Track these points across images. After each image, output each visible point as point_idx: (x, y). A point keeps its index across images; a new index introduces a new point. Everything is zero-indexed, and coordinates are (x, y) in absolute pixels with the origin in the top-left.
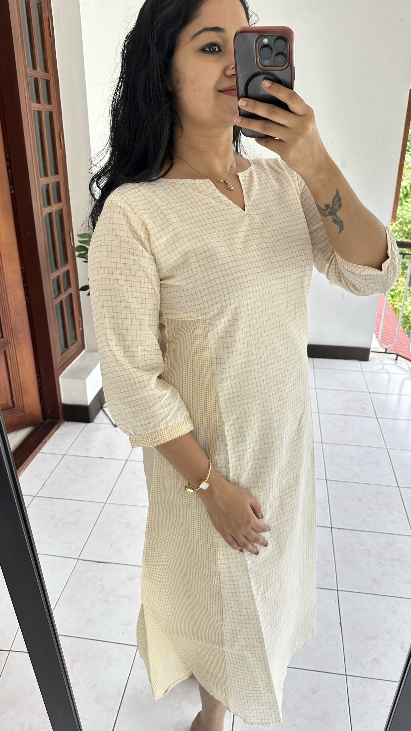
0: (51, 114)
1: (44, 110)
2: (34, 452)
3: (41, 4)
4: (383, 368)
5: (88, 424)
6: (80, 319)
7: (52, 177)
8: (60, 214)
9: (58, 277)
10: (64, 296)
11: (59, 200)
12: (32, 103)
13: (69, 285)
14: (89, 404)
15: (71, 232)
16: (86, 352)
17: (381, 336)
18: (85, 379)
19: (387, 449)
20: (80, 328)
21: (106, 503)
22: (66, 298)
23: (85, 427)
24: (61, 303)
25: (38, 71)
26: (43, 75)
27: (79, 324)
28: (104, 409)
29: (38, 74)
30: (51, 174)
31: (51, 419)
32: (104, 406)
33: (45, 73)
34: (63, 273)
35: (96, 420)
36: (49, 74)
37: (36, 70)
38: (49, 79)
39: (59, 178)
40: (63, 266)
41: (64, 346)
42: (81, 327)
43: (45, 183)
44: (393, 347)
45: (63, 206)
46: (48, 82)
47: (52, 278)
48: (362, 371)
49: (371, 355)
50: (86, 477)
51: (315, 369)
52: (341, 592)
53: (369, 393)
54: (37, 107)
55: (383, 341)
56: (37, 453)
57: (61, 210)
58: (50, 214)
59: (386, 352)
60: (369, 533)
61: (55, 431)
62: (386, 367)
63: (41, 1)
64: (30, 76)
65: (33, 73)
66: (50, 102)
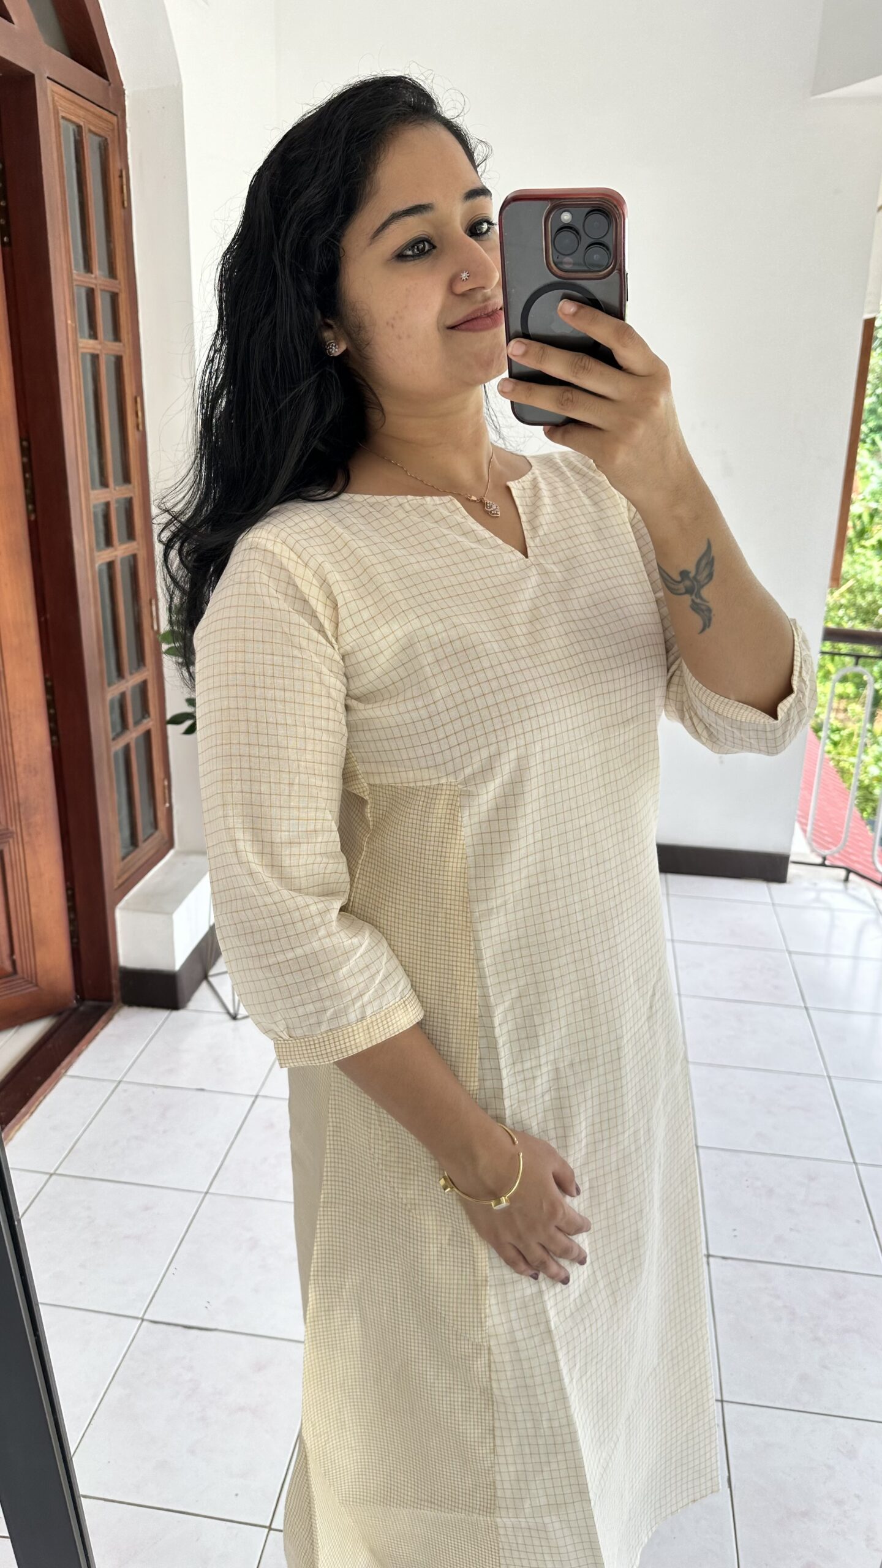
0: (119, 361)
1: (104, 352)
2: (54, 1075)
3: (107, 144)
4: (817, 899)
5: (176, 1014)
6: (166, 783)
7: (117, 488)
8: (132, 563)
9: (123, 695)
10: (133, 735)
11: (131, 535)
12: (81, 337)
13: (145, 712)
14: (177, 967)
15: (153, 602)
16: (177, 854)
17: (814, 829)
18: (172, 913)
19: (829, 1077)
20: (165, 803)
21: (207, 1193)
22: (137, 739)
23: (166, 1019)
24: (127, 749)
25: (96, 276)
26: (105, 283)
27: (164, 793)
28: (211, 979)
29: (94, 281)
30: (115, 481)
31: (94, 1000)
32: (212, 972)
33: (109, 279)
34: (134, 688)
35: (192, 1005)
36: (117, 282)
37: (92, 273)
38: (116, 290)
39: (132, 491)
40: (134, 671)
41: (128, 841)
42: (167, 800)
43: (103, 500)
44: (839, 853)
45: (138, 549)
46: (114, 298)
47: (109, 697)
48: (773, 904)
49: (792, 869)
50: (165, 1132)
51: (671, 899)
52: (730, 1405)
53: (790, 953)
54: (90, 346)
55: (817, 839)
56: (61, 1078)
57: (134, 556)
58: (110, 565)
59: (823, 865)
60: (791, 1269)
61: (102, 1029)
62: (825, 896)
63: (106, 139)
64: (77, 285)
65: (87, 280)
66: (117, 337)
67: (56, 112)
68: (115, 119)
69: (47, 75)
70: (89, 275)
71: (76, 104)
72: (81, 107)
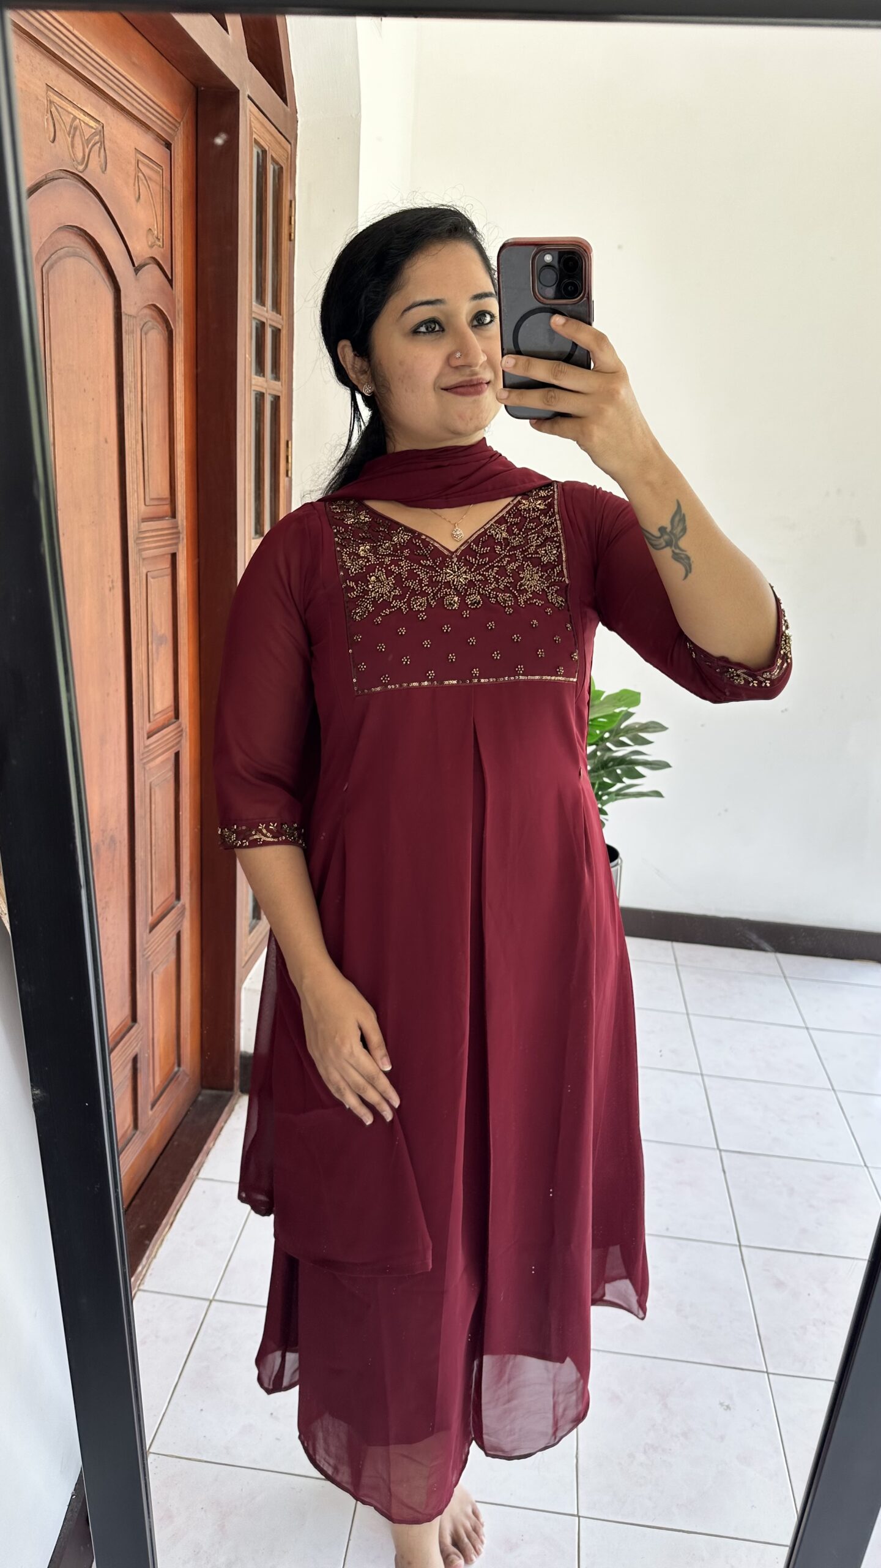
0: (276, 400)
1: (268, 390)
2: (188, 1178)
3: (282, 172)
12: (254, 373)
25: (267, 310)
26: (273, 318)
29: (266, 315)
31: (216, 1088)
33: (275, 313)
36: (280, 316)
37: (265, 306)
38: (280, 327)
46: (277, 333)
54: (259, 384)
56: (194, 1181)
61: (225, 1122)
63: (281, 168)
64: (254, 318)
65: (259, 312)
66: (277, 377)
67: (251, 135)
68: (289, 146)
69: (248, 93)
70: (263, 307)
71: (266, 128)
72: (268, 131)
